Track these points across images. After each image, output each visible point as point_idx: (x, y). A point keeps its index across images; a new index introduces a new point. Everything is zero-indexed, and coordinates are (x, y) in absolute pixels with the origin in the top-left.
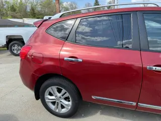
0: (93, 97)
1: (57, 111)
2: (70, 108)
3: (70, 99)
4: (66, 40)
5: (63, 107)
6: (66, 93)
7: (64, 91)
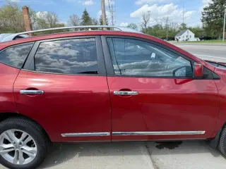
0: (63, 135)
1: (18, 163)
2: (35, 155)
3: (35, 143)
4: (22, 68)
5: (26, 156)
6: (28, 136)
7: (24, 134)
